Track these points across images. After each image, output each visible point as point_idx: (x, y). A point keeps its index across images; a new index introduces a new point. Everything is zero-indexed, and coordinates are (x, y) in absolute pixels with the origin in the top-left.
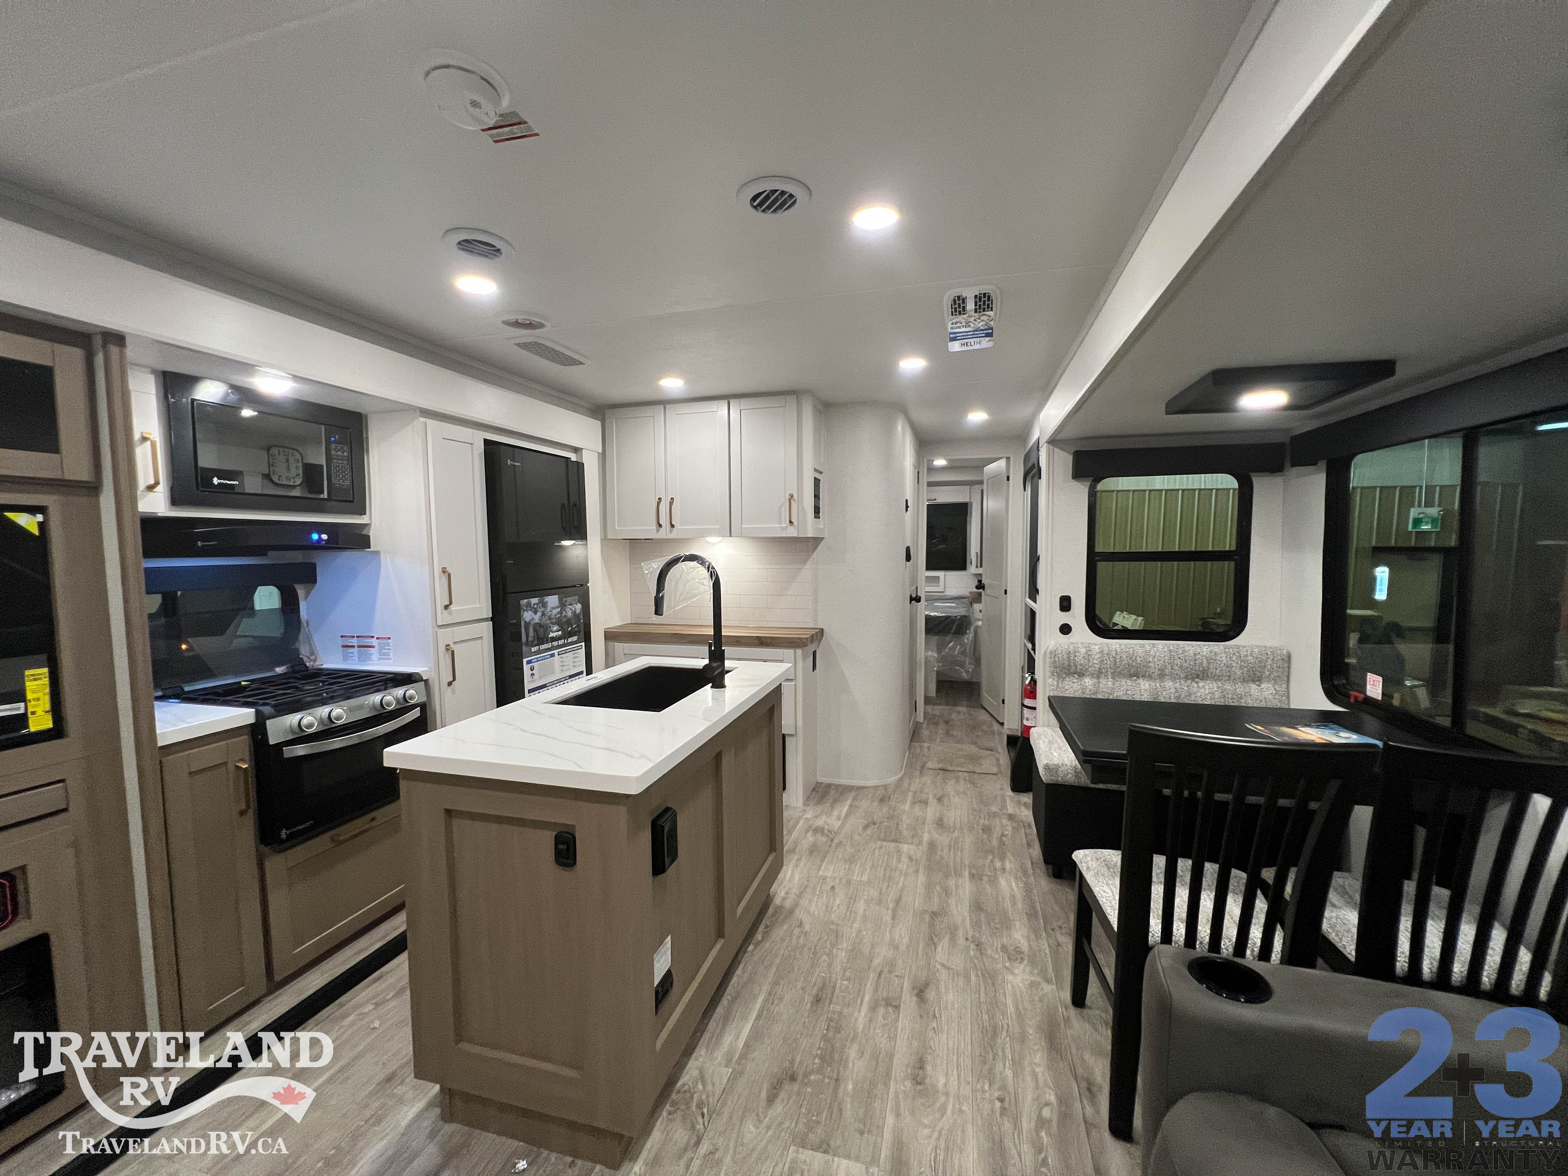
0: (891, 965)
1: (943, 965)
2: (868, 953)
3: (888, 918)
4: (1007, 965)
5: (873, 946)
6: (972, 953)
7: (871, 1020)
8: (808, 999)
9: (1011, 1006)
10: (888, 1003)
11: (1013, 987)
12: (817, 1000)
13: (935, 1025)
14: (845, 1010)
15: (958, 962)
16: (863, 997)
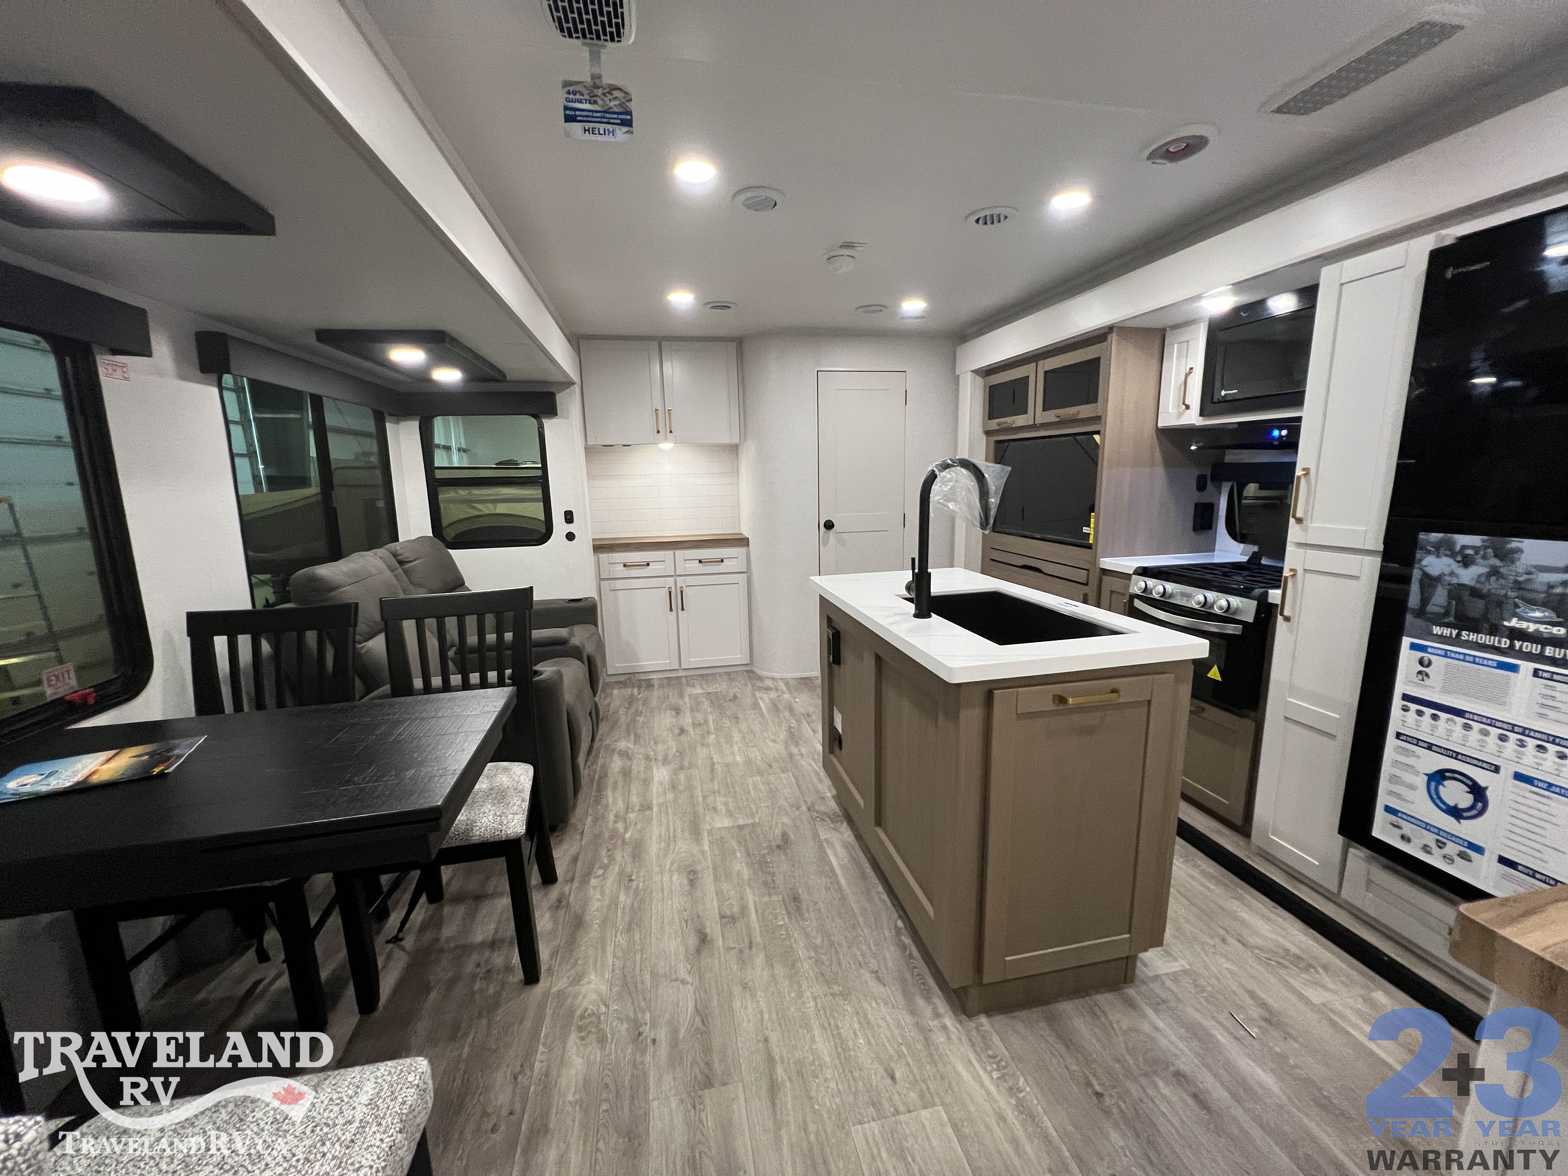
0: (743, 962)
1: (684, 982)
2: (775, 965)
3: (774, 1037)
4: (603, 1009)
5: (773, 977)
6: (648, 1015)
7: (742, 898)
8: (804, 896)
9: (609, 953)
10: (733, 919)
11: (602, 975)
12: (796, 899)
13: (685, 914)
14: (766, 899)
15: (667, 993)
16: (757, 915)
